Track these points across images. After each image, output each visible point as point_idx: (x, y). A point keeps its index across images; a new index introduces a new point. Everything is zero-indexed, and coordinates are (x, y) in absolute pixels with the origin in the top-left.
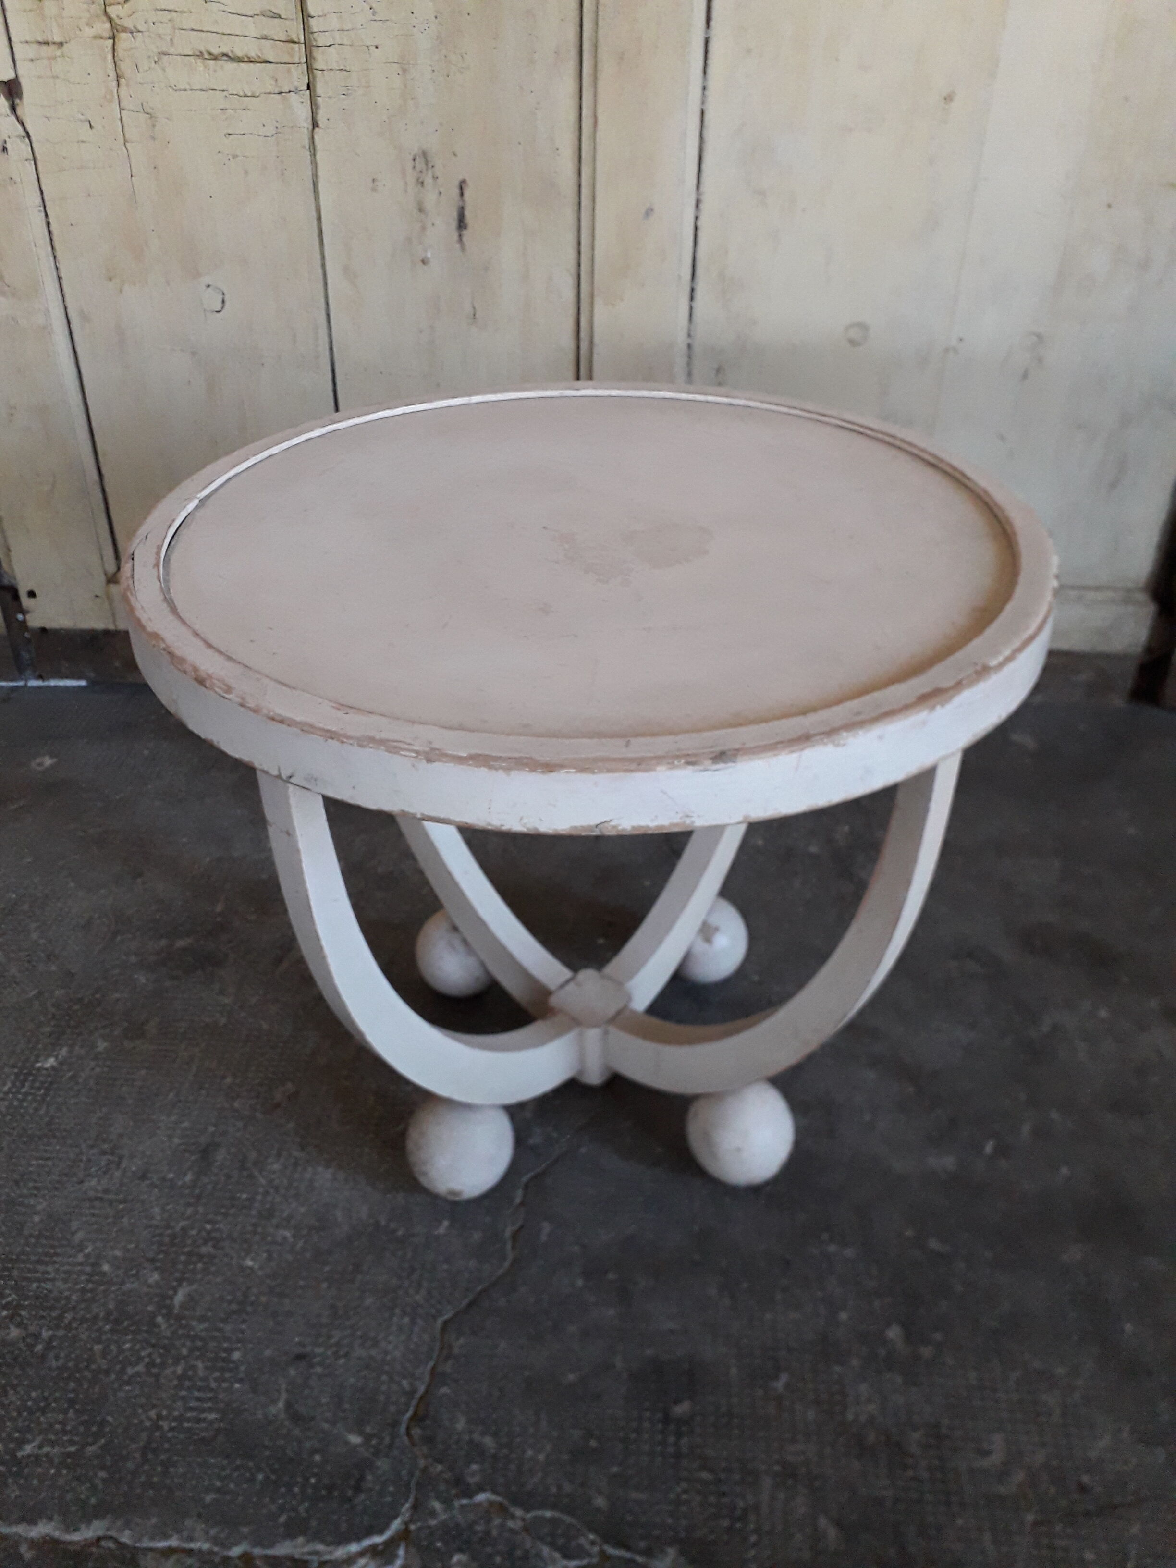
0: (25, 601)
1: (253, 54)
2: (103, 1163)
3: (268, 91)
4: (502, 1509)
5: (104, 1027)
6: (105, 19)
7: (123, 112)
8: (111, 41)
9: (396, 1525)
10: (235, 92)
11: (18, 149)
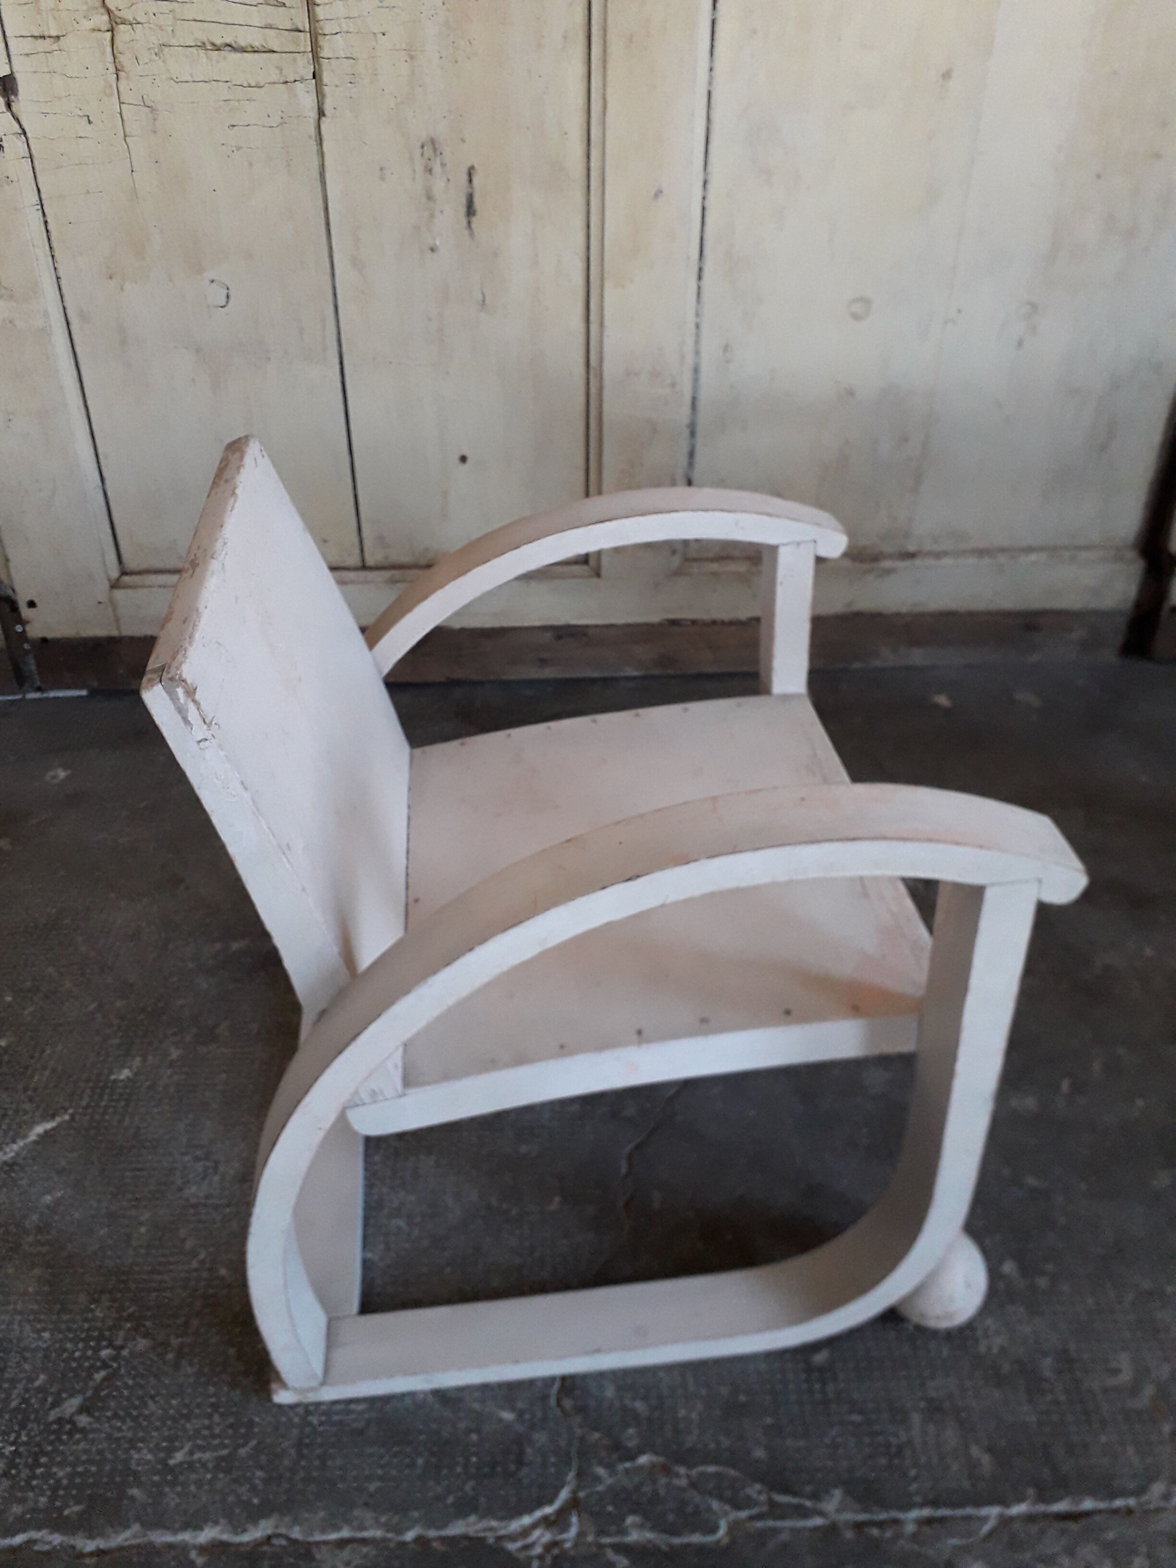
0: (26, 612)
1: (257, 44)
2: (200, 1169)
3: (273, 81)
4: (666, 1470)
5: (175, 1034)
6: (102, 10)
7: (123, 106)
8: (109, 34)
9: (564, 1495)
10: (238, 83)
11: (14, 146)
